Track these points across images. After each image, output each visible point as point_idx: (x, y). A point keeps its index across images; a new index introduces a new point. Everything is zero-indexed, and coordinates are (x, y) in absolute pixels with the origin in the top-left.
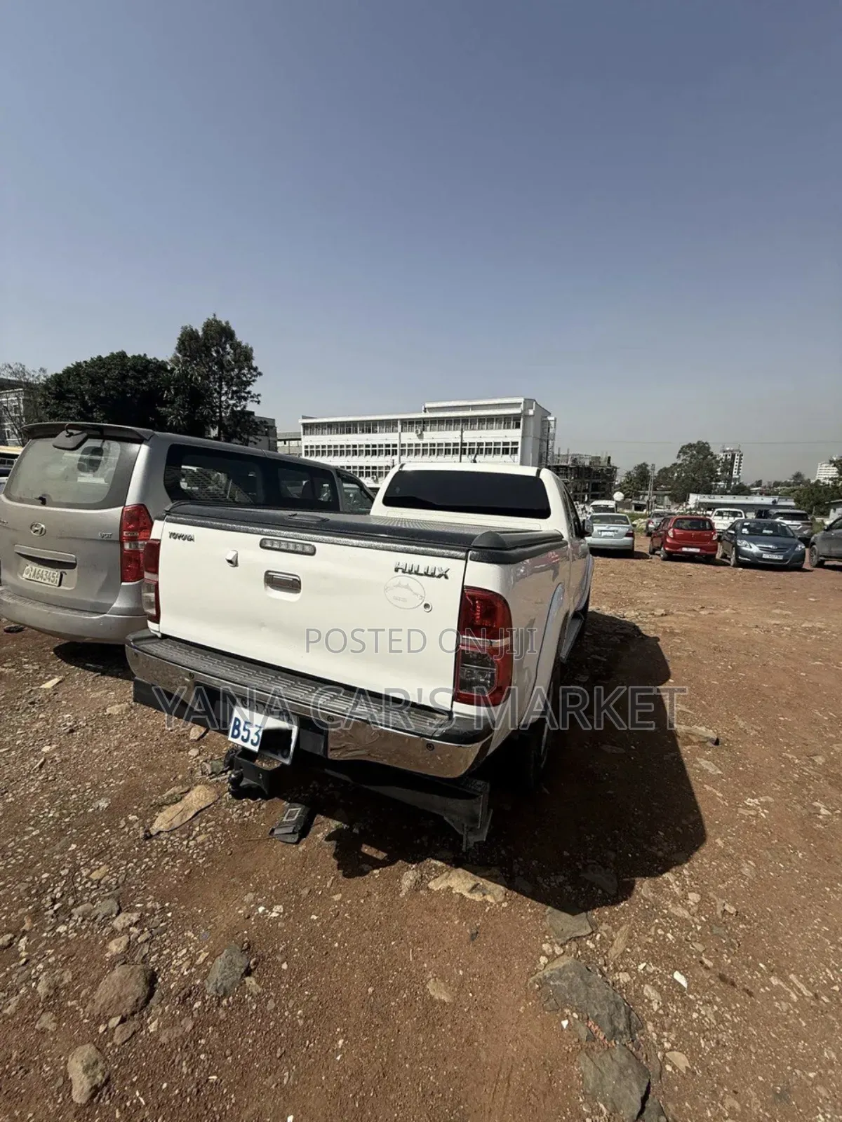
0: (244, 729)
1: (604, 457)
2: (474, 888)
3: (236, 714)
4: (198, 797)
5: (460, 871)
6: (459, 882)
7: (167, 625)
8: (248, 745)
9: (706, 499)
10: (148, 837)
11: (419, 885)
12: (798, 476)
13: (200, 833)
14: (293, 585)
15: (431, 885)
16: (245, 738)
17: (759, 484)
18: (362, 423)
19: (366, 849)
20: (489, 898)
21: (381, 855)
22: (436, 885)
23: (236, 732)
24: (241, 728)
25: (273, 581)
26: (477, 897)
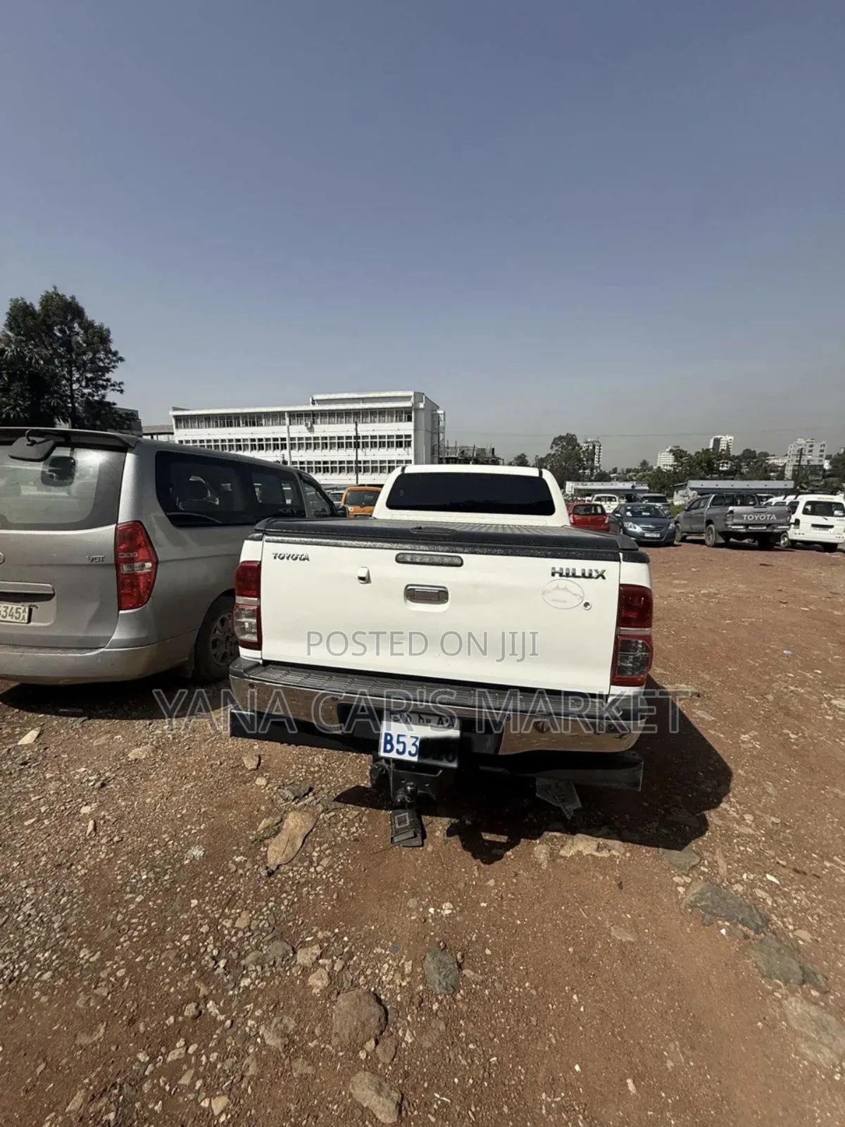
0: (398, 742)
1: (488, 449)
2: (599, 848)
3: (384, 730)
4: (295, 823)
5: (580, 836)
6: (584, 845)
7: (272, 650)
8: (406, 757)
9: (580, 486)
10: (270, 874)
11: (553, 856)
12: (644, 463)
13: (320, 859)
14: (439, 596)
15: (562, 853)
16: (401, 750)
17: (615, 471)
18: (244, 415)
19: (487, 837)
20: (614, 852)
21: (503, 839)
22: (567, 852)
23: (389, 747)
24: (394, 742)
25: (413, 594)
26: (605, 854)
